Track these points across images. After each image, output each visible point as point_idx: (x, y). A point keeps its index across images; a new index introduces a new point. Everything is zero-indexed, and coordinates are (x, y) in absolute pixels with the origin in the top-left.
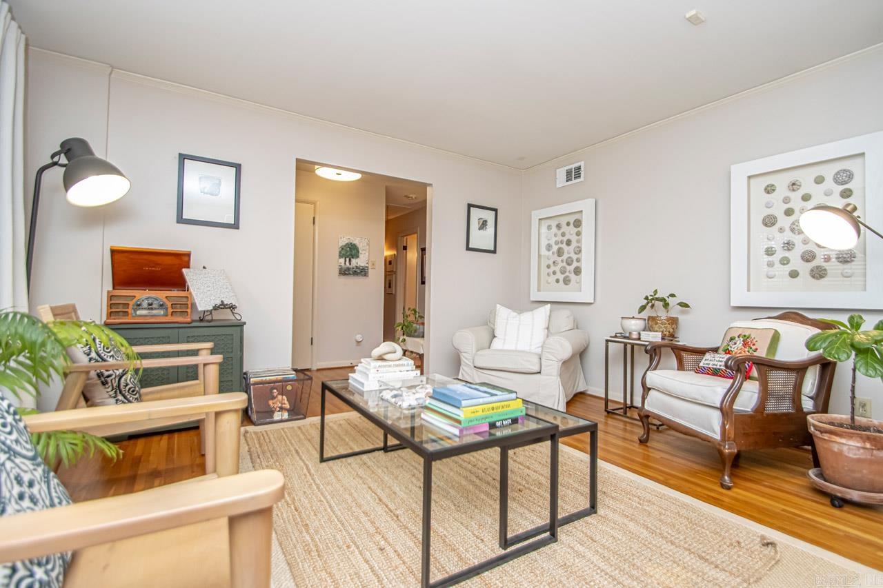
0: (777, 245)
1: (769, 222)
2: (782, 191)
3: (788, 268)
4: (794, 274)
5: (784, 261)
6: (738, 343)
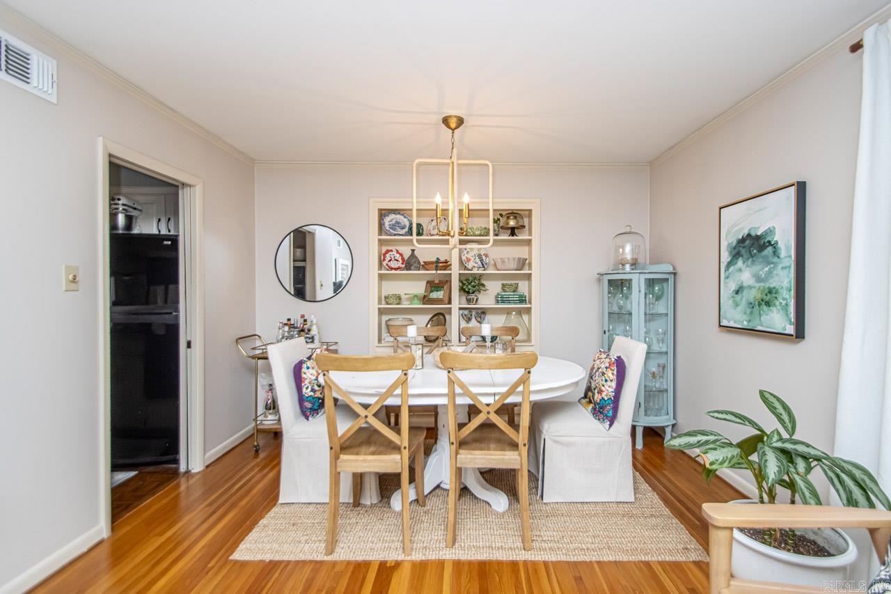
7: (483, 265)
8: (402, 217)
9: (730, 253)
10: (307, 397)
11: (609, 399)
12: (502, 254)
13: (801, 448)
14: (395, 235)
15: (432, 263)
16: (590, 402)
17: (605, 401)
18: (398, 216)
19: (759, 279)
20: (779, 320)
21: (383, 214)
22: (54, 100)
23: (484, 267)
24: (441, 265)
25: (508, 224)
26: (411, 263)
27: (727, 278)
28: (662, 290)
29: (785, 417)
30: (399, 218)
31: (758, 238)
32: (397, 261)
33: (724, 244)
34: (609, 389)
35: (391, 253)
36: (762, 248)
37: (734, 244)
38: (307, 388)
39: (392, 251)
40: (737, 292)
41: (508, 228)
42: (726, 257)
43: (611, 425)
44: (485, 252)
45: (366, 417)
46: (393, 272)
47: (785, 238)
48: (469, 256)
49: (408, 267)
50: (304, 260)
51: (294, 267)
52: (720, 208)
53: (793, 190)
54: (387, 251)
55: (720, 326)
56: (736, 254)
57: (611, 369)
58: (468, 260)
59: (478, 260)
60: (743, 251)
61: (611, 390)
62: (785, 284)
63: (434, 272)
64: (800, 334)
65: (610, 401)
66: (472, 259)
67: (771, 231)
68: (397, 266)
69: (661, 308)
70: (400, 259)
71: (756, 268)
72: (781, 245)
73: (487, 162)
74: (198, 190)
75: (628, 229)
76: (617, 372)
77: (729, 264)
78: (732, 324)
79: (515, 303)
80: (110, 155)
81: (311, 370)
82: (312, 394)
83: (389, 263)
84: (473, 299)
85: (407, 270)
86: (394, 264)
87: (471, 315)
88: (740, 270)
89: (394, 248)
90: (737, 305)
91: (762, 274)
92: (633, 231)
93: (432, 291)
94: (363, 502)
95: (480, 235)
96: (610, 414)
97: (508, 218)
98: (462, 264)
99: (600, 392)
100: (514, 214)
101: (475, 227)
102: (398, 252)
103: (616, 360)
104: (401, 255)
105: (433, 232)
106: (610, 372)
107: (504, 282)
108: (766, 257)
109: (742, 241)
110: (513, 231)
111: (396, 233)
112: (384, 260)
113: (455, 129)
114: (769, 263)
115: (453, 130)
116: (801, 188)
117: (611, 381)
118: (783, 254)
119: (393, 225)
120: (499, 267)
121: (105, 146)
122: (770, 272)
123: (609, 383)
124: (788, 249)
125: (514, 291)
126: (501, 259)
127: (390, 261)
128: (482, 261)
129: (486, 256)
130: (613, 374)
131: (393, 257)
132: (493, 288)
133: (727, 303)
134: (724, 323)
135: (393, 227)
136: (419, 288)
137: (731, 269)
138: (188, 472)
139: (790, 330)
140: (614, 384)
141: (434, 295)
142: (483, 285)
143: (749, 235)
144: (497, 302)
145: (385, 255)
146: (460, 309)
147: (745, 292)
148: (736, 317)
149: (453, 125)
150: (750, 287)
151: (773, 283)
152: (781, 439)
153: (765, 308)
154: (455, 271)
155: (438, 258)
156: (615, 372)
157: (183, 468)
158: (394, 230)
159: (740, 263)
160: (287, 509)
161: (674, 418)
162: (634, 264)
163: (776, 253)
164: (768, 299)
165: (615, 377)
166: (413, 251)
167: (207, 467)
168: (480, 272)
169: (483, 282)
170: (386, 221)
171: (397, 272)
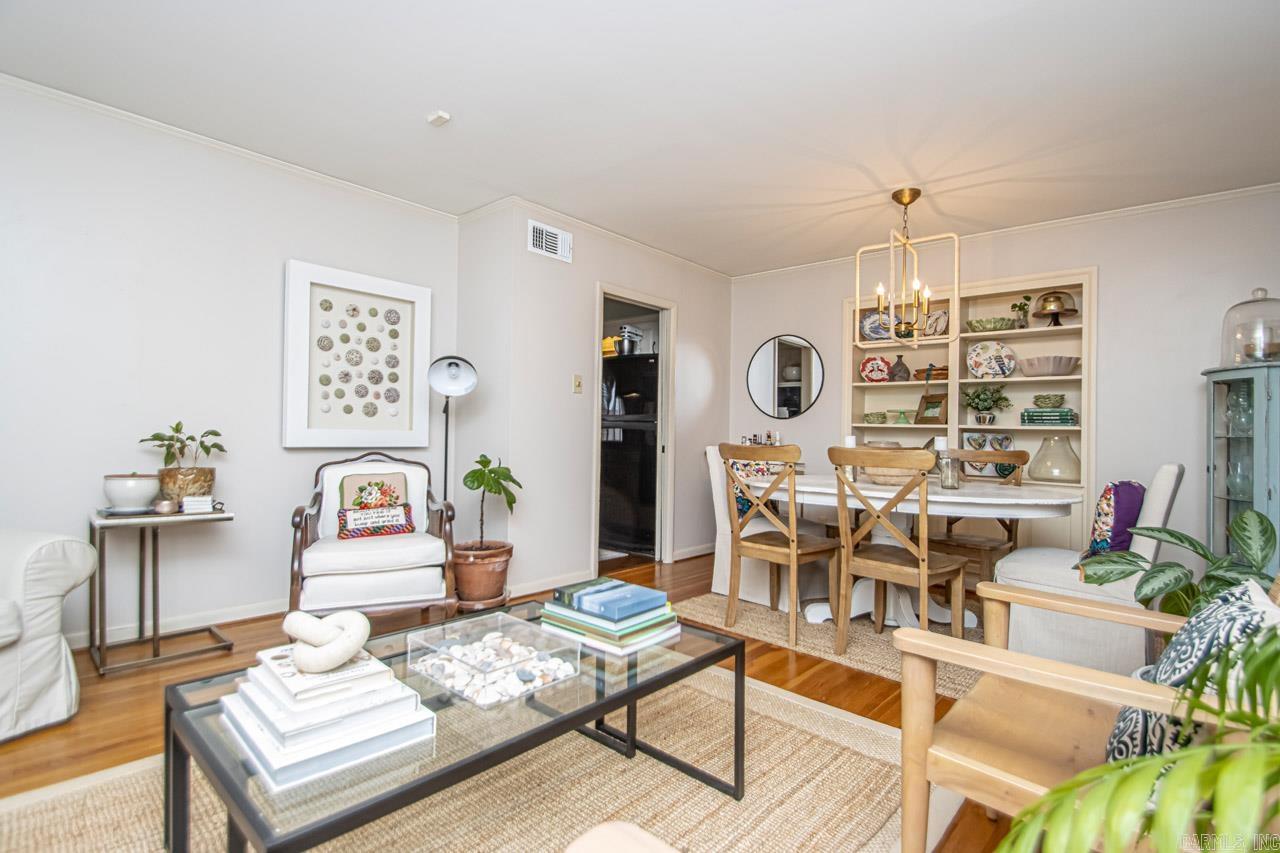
0: (334, 374)
1: (325, 344)
2: (339, 313)
3: (344, 402)
4: (348, 410)
5: (340, 394)
6: (374, 492)
7: (1001, 369)
11: (1102, 541)
12: (1036, 350)
14: (878, 339)
17: (1098, 543)
18: (881, 316)
21: (864, 314)
22: (570, 261)
23: (1004, 373)
24: (934, 372)
25: (1044, 308)
26: (898, 371)
30: (883, 317)
32: (881, 370)
35: (874, 362)
39: (875, 359)
41: (1045, 316)
44: (1010, 353)
45: (758, 505)
46: (874, 384)
48: (980, 359)
49: (892, 376)
50: (800, 380)
51: (779, 388)
54: (869, 360)
57: (1106, 498)
58: (978, 365)
59: (994, 364)
61: (1105, 528)
63: (924, 382)
65: (1105, 544)
66: (986, 363)
68: (880, 377)
70: (885, 369)
73: (951, 235)
74: (673, 311)
75: (1260, 295)
76: (1116, 502)
79: (1053, 424)
80: (605, 293)
81: (740, 472)
83: (869, 374)
84: (988, 418)
85: (890, 380)
86: (876, 375)
87: (985, 441)
89: (877, 355)
92: (1268, 296)
93: (927, 408)
94: (780, 608)
95: (995, 329)
97: (1043, 300)
98: (964, 370)
99: (1093, 531)
100: (1055, 294)
101: (984, 320)
102: (883, 360)
103: (1115, 485)
106: (1105, 501)
107: (1037, 394)
110: (1055, 318)
111: (878, 336)
112: (863, 370)
113: (908, 204)
115: (906, 205)
117: (1107, 515)
119: (876, 328)
121: (601, 287)
123: (1103, 519)
125: (1056, 407)
126: (1028, 360)
127: (871, 371)
128: (1001, 365)
129: (1011, 358)
130: (1109, 505)
131: (875, 366)
132: (1021, 402)
135: (875, 330)
136: (911, 402)
138: (661, 562)
140: (1111, 520)
141: (929, 413)
142: (1006, 399)
144: (1023, 421)
145: (864, 365)
146: (963, 431)
149: (906, 199)
154: (954, 381)
155: (932, 365)
156: (1112, 503)
157: (657, 558)
158: (877, 333)
160: (716, 597)
165: (1112, 510)
166: (900, 357)
167: (676, 562)
168: (1000, 379)
169: (1005, 394)
170: (868, 324)
171: (882, 383)
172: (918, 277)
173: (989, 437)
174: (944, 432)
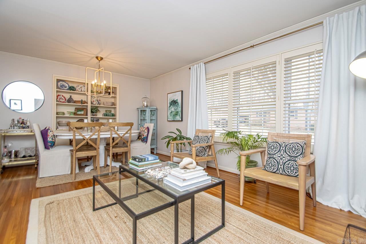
8: (65, 83)
9: (170, 104)
10: (50, 142)
12: (107, 100)
13: (182, 136)
14: (63, 89)
15: (79, 101)
16: (140, 139)
18: (63, 83)
19: (175, 110)
20: (178, 118)
21: (58, 81)
24: (83, 102)
25: (108, 91)
26: (70, 100)
27: (169, 110)
28: (154, 113)
29: (180, 132)
30: (64, 83)
31: (175, 101)
33: (168, 102)
34: (146, 134)
35: (60, 96)
36: (176, 103)
37: (171, 102)
38: (50, 138)
39: (60, 95)
40: (171, 113)
42: (169, 105)
43: (146, 143)
45: (87, 140)
46: (62, 103)
47: (179, 101)
48: (94, 100)
52: (168, 94)
53: (181, 92)
54: (59, 95)
55: (168, 121)
56: (171, 105)
58: (94, 101)
59: (97, 102)
60: (172, 104)
61: (146, 135)
62: (180, 110)
63: (81, 104)
64: (182, 120)
65: (146, 137)
66: (95, 101)
67: (177, 100)
68: (63, 101)
69: (154, 118)
70: (64, 99)
71: (175, 107)
72: (179, 103)
75: (146, 97)
76: (147, 130)
77: (170, 107)
78: (170, 120)
79: (111, 116)
81: (51, 132)
82: (52, 140)
83: (60, 100)
84: (95, 115)
85: (69, 103)
88: (172, 108)
90: (171, 115)
91: (176, 109)
93: (78, 111)
96: (146, 140)
97: (108, 89)
99: (143, 135)
100: (110, 88)
103: (147, 127)
104: (64, 97)
105: (79, 90)
107: (106, 109)
108: (176, 105)
109: (172, 102)
113: (100, 60)
114: (177, 106)
116: (182, 91)
118: (179, 105)
120: (105, 104)
122: (177, 108)
124: (180, 103)
125: (110, 113)
126: (106, 102)
127: (60, 99)
128: (98, 102)
129: (100, 100)
131: (61, 98)
132: (103, 111)
133: (169, 115)
134: (169, 120)
136: (72, 109)
137: (170, 108)
139: (180, 119)
140: (147, 133)
141: (79, 113)
143: (173, 100)
144: (105, 116)
146: (91, 118)
147: (173, 113)
148: (171, 118)
150: (174, 111)
151: (177, 111)
152: (179, 135)
153: (176, 116)
154: (89, 105)
155: (82, 100)
158: (62, 87)
159: (172, 106)
161: (157, 146)
162: (147, 106)
163: (178, 104)
164: (177, 114)
166: (71, 96)
168: (98, 105)
169: (99, 109)
170: (59, 84)
171: (64, 103)
172: (96, 78)
173: (95, 119)
174: (87, 118)
